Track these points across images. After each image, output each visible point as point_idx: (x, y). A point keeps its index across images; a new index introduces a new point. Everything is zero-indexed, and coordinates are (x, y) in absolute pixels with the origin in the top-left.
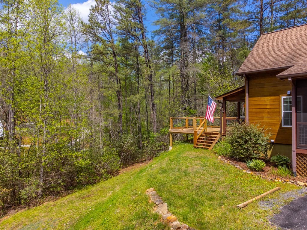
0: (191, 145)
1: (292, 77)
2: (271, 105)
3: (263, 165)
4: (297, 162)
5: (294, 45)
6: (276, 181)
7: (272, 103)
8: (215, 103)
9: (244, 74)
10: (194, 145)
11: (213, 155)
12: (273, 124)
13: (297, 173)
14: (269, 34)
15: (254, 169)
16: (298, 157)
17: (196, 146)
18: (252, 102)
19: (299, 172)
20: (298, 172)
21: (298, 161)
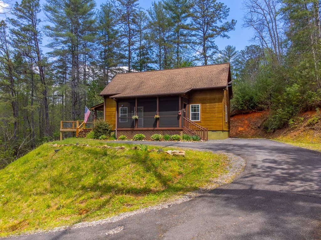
1: (115, 98)
8: (90, 111)
9: (103, 95)
14: (121, 74)
17: (77, 137)
18: (107, 110)
20: (117, 137)
21: (118, 133)
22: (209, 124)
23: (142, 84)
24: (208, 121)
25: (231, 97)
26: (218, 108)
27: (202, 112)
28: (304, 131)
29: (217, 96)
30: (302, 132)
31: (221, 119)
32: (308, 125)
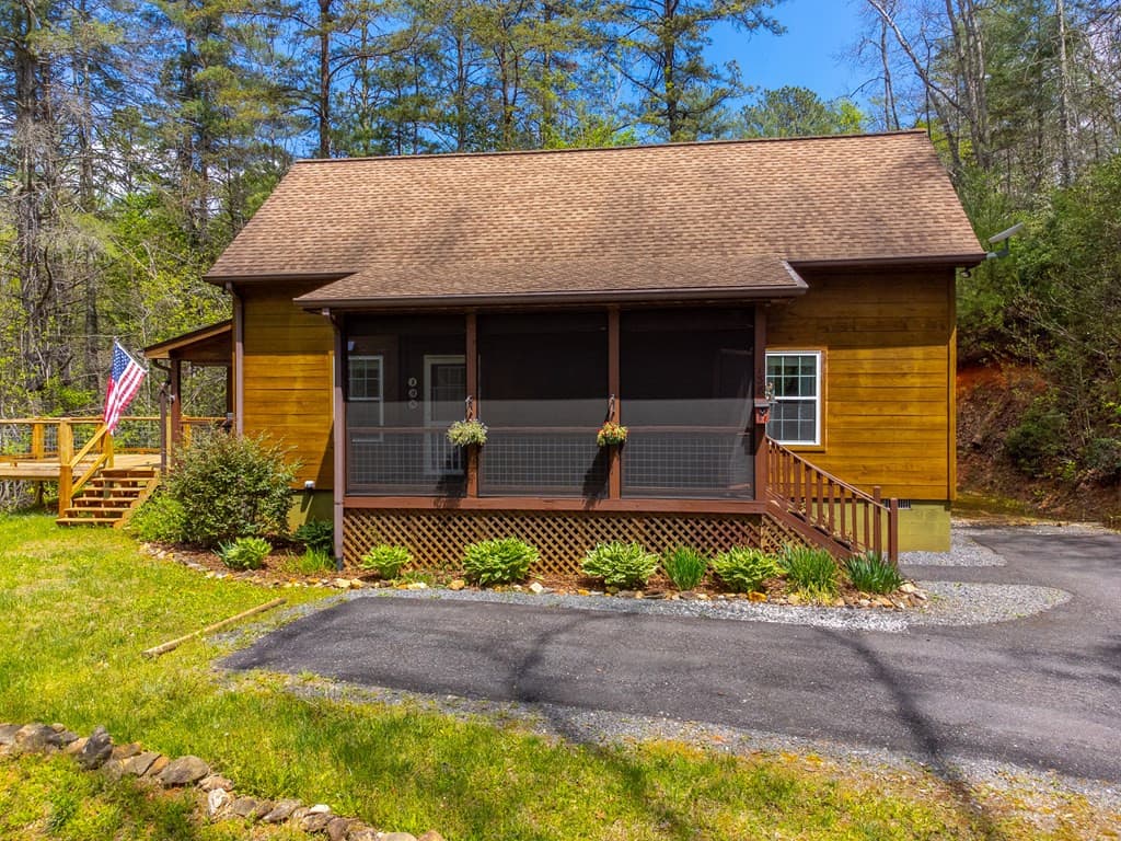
0: (49, 520)
1: (332, 309)
2: (305, 378)
3: (265, 549)
4: (346, 531)
5: (371, 213)
6: (288, 585)
7: (306, 374)
8: (142, 370)
9: (228, 281)
10: (60, 517)
11: (128, 543)
12: (313, 434)
13: (345, 561)
14: (317, 165)
15: (237, 566)
16: (348, 518)
17: (67, 519)
18: (255, 368)
19: (351, 557)
20: (347, 558)
21: (349, 528)
22: (871, 463)
23: (464, 226)
24: (864, 444)
26: (924, 375)
27: (831, 397)
29: (919, 307)
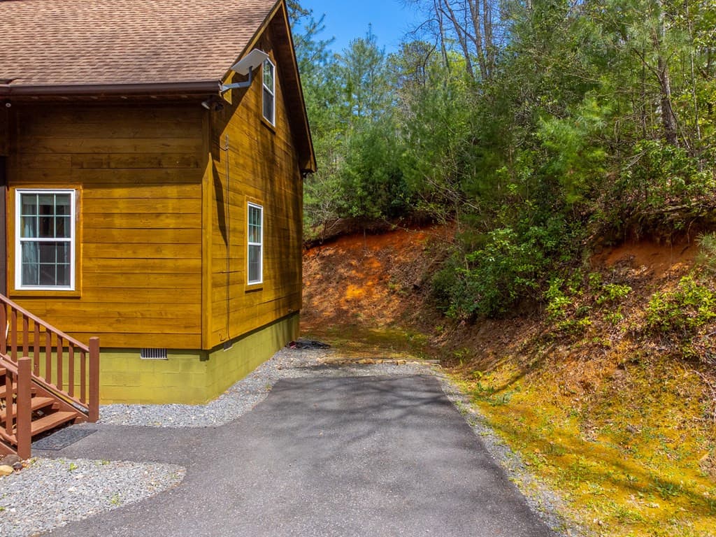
24: (120, 290)
25: (308, 167)
26: (179, 215)
27: (87, 239)
28: (636, 363)
30: (621, 367)
31: (194, 281)
32: (655, 332)
